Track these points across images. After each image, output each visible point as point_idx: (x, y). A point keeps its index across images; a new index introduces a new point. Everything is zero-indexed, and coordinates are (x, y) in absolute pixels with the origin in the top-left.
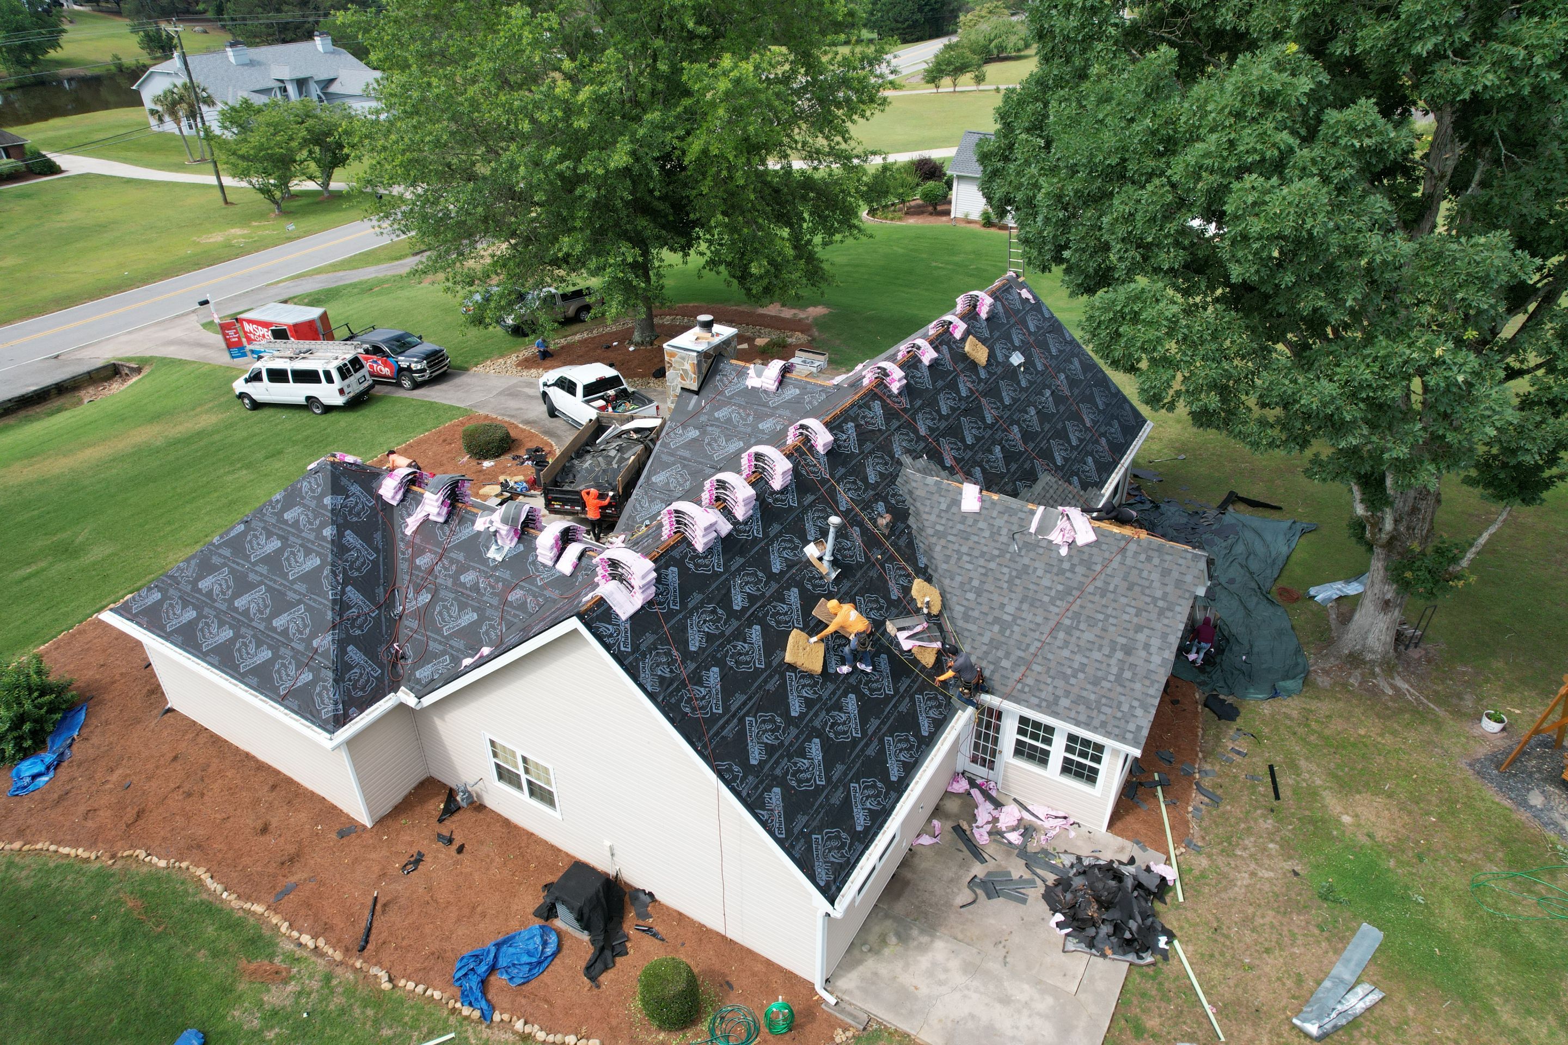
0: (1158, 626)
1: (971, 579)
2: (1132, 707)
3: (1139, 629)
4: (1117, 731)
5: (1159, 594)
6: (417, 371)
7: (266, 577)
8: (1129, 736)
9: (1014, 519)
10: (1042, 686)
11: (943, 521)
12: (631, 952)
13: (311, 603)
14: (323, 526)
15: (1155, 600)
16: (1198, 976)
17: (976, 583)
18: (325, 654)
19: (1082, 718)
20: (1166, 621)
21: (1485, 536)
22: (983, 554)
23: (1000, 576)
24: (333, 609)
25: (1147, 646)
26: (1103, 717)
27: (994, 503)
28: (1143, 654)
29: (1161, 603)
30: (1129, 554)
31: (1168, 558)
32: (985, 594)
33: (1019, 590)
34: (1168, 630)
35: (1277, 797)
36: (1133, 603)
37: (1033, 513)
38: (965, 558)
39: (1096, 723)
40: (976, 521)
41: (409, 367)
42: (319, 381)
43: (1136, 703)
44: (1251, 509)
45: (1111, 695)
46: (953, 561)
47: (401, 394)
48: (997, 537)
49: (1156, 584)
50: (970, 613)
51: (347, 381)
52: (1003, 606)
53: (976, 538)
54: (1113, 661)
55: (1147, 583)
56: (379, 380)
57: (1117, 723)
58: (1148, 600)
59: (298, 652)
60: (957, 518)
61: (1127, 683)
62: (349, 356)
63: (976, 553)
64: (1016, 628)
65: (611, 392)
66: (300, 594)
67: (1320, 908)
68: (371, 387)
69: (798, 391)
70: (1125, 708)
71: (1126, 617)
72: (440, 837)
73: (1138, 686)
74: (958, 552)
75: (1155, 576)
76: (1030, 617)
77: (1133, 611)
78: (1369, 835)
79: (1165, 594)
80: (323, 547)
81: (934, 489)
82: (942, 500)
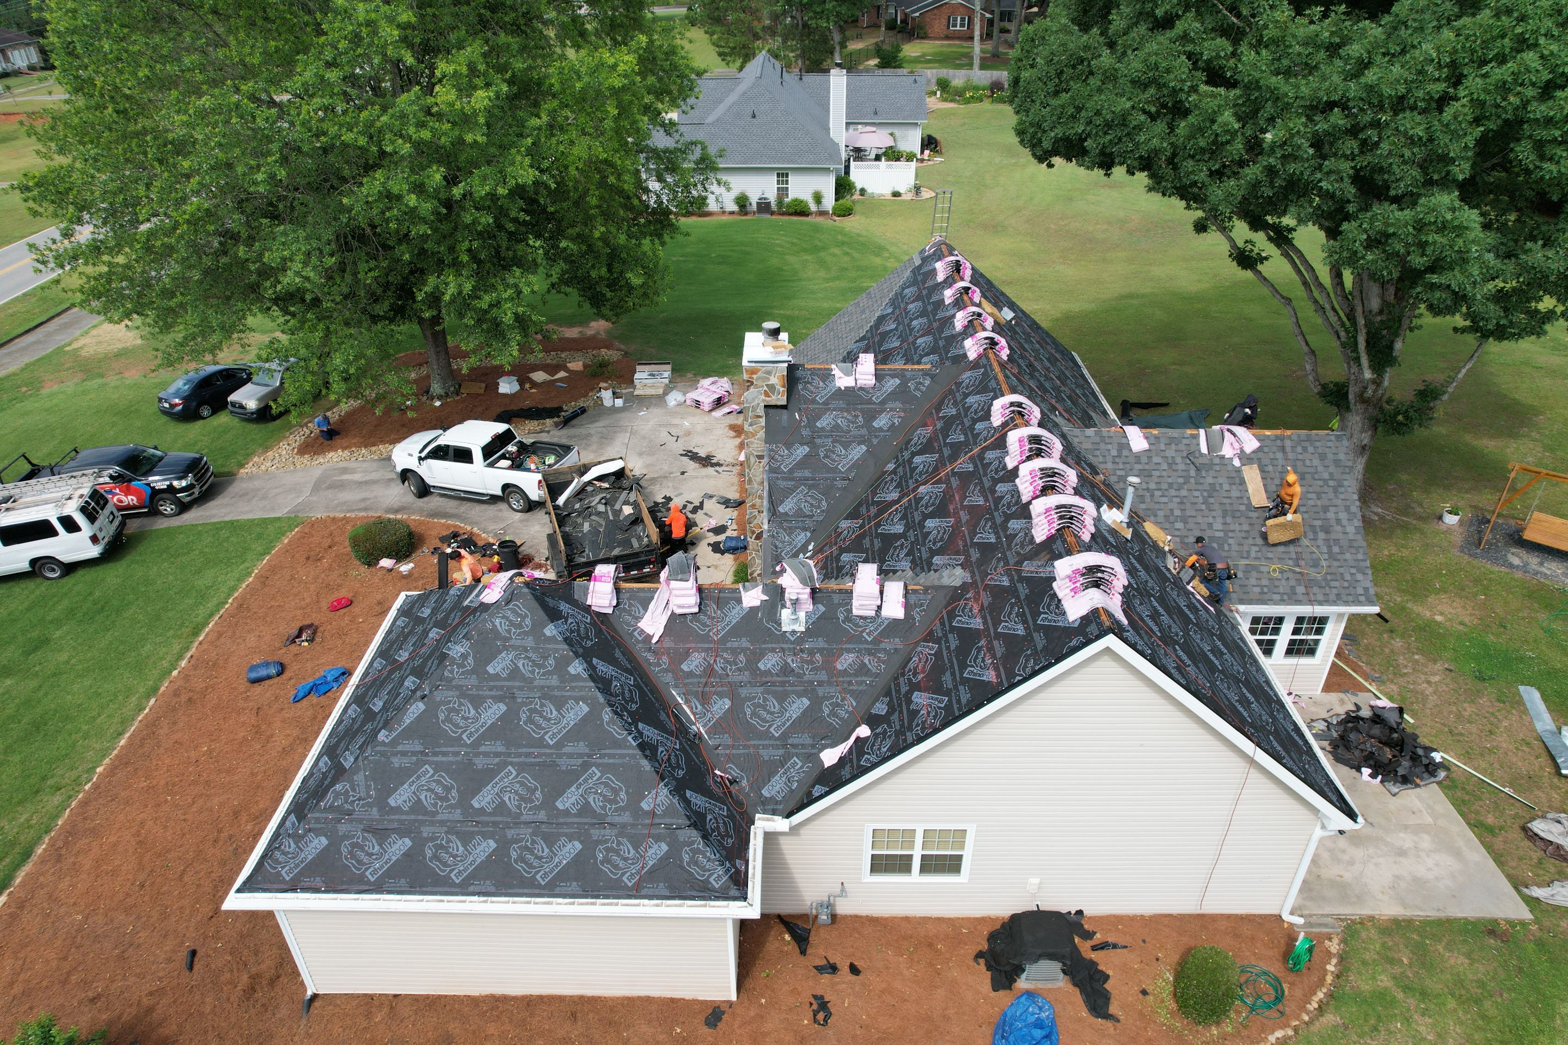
0: (1339, 502)
1: (1172, 510)
2: (1352, 574)
3: (1326, 509)
4: (1350, 598)
5: (1326, 476)
6: (183, 490)
7: (509, 755)
8: (1362, 598)
9: (1181, 447)
10: (1276, 583)
11: (1121, 466)
12: (1110, 973)
13: (606, 760)
14: (562, 665)
15: (1325, 481)
16: (1475, 770)
17: (1177, 513)
18: (669, 811)
19: (1320, 597)
20: (1342, 496)
21: (1464, 371)
22: (1171, 485)
23: (1194, 500)
24: (646, 757)
25: (1338, 521)
26: (1335, 591)
27: (1156, 438)
28: (1339, 528)
29: (1331, 483)
30: (1288, 449)
31: (1317, 444)
32: (1190, 520)
33: (1216, 506)
34: (1348, 503)
35: (1387, 621)
36: (1311, 489)
37: (1196, 437)
38: (1157, 493)
39: (1332, 597)
40: (1150, 458)
41: (170, 486)
42: (54, 533)
43: (1353, 571)
44: (1145, 411)
45: (1333, 570)
46: (1148, 499)
47: (161, 524)
48: (1174, 467)
49: (1320, 469)
50: (1186, 540)
51: (97, 523)
52: (1210, 525)
53: (1156, 473)
54: (1320, 542)
55: (1313, 470)
56: (127, 513)
57: (1348, 591)
58: (1321, 483)
59: (624, 826)
60: (1132, 460)
61: (1339, 557)
62: (86, 491)
63: (1164, 486)
64: (1231, 541)
65: (512, 448)
66: (580, 755)
67: (1486, 688)
68: (123, 524)
69: (898, 381)
70: (1348, 577)
71: (1311, 503)
72: (820, 969)
73: (1348, 556)
74: (1148, 489)
75: (1316, 462)
76: (1237, 527)
77: (1313, 496)
78: (1461, 623)
79: (1331, 474)
80: (581, 688)
81: (1097, 440)
82: (1109, 447)
